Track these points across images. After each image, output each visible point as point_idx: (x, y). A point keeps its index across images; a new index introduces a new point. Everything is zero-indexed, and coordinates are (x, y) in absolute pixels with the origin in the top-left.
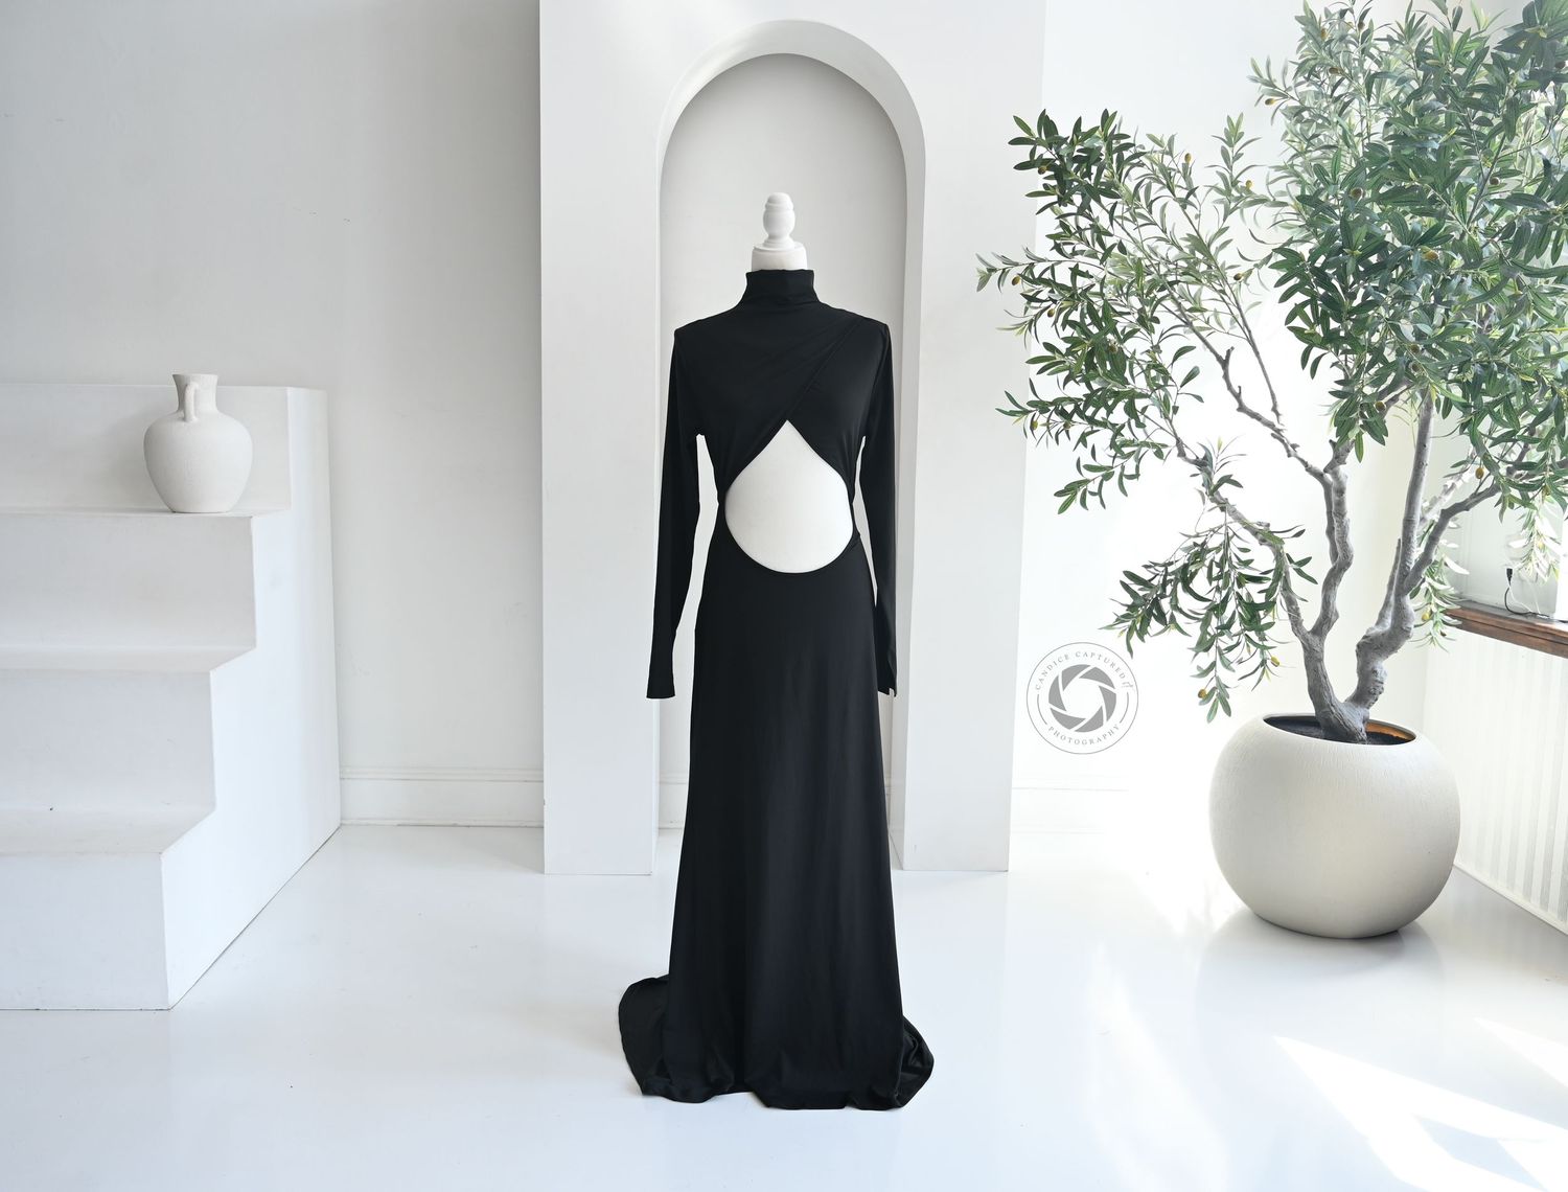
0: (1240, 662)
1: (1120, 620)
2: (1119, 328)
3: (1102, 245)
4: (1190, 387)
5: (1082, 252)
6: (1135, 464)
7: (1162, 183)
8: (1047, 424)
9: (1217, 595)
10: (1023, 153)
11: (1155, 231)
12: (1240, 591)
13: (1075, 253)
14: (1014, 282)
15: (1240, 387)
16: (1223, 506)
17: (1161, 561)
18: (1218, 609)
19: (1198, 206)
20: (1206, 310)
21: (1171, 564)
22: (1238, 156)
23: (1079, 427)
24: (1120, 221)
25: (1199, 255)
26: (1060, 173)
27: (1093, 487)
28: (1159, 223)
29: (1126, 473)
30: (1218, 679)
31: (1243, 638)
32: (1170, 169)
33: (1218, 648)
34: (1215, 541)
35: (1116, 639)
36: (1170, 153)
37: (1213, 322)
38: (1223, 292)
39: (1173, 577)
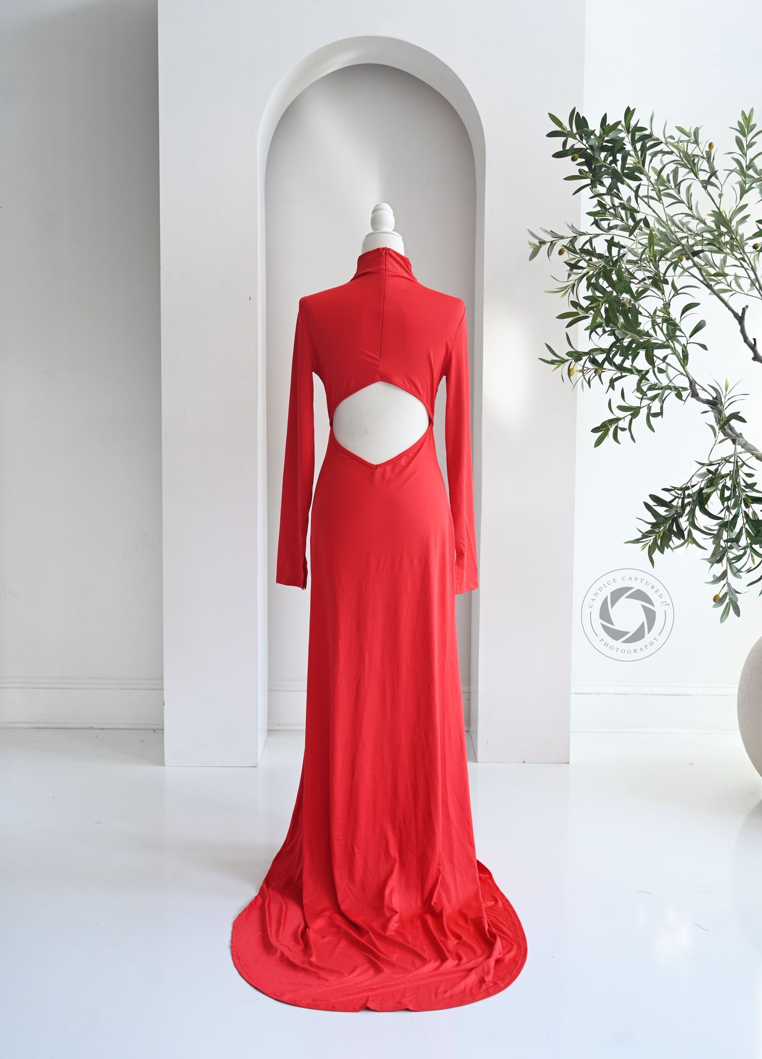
0: (749, 571)
1: (645, 536)
2: (634, 288)
3: (634, 219)
4: (697, 337)
5: (616, 227)
6: (660, 405)
7: (688, 168)
8: (582, 371)
9: (727, 513)
10: (557, 144)
11: (683, 208)
12: (747, 510)
13: (610, 228)
14: (561, 252)
15: (755, 340)
16: (735, 438)
17: (679, 486)
18: (729, 525)
19: (720, 187)
20: (727, 275)
21: (688, 488)
22: (750, 145)
23: (609, 373)
24: (646, 200)
25: (723, 229)
26: (590, 160)
27: (623, 424)
28: (685, 200)
29: (652, 412)
30: (728, 584)
31: (748, 550)
32: (694, 156)
33: (729, 560)
34: (727, 469)
35: (640, 552)
36: (696, 142)
37: (734, 286)
38: (743, 259)
39: (690, 500)
